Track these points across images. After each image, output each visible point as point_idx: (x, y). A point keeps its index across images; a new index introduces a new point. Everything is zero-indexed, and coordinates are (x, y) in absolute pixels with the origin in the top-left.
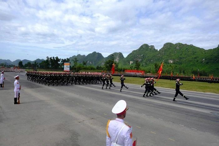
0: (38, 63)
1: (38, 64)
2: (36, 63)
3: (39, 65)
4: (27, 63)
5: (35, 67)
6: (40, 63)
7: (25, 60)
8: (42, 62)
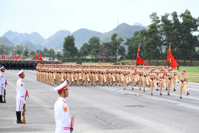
0: (121, 40)
1: (122, 44)
2: (117, 38)
3: (126, 48)
4: (87, 41)
5: (114, 54)
6: (129, 40)
7: (83, 31)
8: (136, 34)
